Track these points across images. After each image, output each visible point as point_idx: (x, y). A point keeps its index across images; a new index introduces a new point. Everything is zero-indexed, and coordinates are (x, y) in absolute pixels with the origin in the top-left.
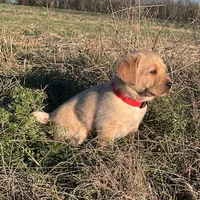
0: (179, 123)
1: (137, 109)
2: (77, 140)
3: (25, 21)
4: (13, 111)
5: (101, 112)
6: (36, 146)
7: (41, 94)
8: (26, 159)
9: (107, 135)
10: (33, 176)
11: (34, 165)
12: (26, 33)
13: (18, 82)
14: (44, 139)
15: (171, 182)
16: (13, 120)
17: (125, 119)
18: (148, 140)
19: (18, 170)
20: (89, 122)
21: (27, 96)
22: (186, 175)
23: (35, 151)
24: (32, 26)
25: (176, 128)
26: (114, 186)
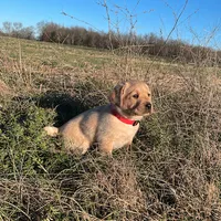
0: (165, 138)
1: (131, 126)
2: (80, 151)
3: (45, 54)
4: (27, 127)
5: (101, 128)
6: (45, 156)
7: (53, 113)
8: (36, 167)
9: (106, 147)
10: (40, 181)
11: (42, 172)
12: (45, 63)
13: (33, 102)
14: (53, 150)
15: (158, 187)
16: (27, 134)
17: (121, 134)
18: (140, 151)
19: (28, 177)
20: (92, 136)
21: (40, 114)
22: (170, 181)
23: (45, 160)
24: (50, 58)
25: (162, 142)
26: (110, 190)
